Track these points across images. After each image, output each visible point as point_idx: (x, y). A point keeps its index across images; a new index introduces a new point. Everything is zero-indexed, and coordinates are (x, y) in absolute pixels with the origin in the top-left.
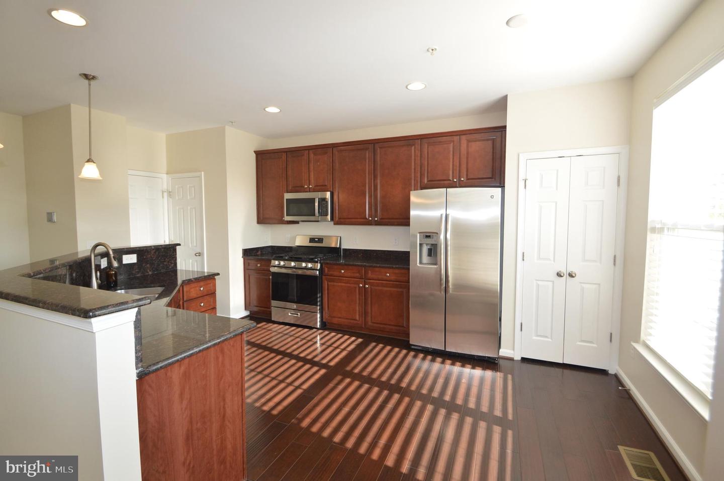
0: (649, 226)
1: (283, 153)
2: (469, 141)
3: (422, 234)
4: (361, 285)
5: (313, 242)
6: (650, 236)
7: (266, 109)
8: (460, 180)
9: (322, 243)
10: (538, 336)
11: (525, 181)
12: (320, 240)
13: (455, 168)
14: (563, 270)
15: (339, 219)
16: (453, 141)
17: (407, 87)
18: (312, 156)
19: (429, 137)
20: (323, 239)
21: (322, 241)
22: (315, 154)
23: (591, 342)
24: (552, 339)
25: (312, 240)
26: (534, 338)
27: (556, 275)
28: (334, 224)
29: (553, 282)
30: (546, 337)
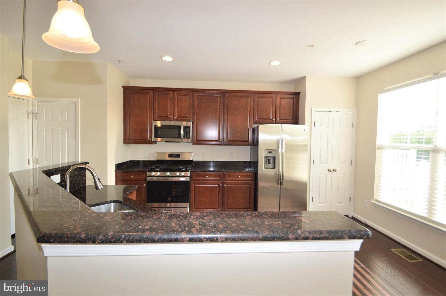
0: (377, 147)
1: (151, 91)
2: (281, 98)
3: (266, 151)
4: (221, 185)
5: (171, 157)
6: (377, 151)
7: (163, 58)
8: (276, 119)
9: (180, 157)
10: (320, 203)
11: (315, 123)
12: (178, 155)
13: (273, 112)
14: (331, 168)
15: (197, 140)
16: (273, 97)
17: (269, 63)
18: (176, 95)
19: (259, 93)
20: (180, 154)
21: (180, 156)
22: (178, 95)
23: (342, 203)
24: (326, 204)
25: (171, 155)
26: (318, 204)
27: (328, 171)
28: (193, 144)
29: (326, 174)
30: (323, 203)
